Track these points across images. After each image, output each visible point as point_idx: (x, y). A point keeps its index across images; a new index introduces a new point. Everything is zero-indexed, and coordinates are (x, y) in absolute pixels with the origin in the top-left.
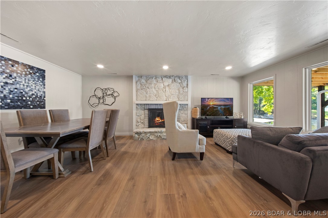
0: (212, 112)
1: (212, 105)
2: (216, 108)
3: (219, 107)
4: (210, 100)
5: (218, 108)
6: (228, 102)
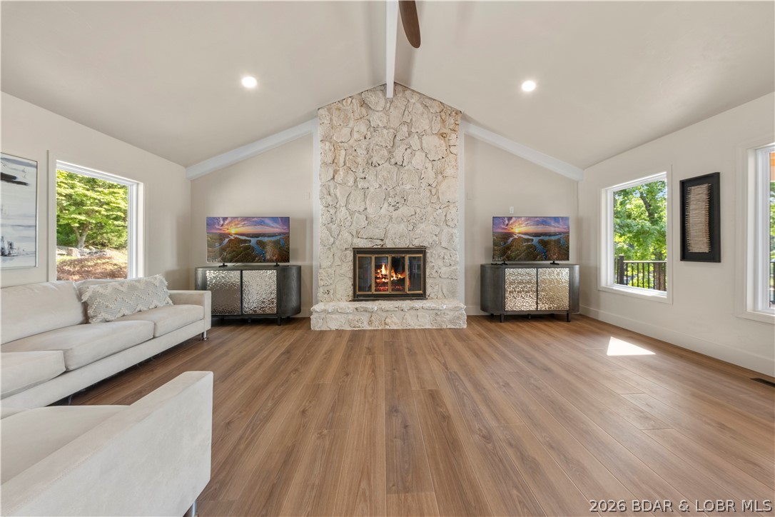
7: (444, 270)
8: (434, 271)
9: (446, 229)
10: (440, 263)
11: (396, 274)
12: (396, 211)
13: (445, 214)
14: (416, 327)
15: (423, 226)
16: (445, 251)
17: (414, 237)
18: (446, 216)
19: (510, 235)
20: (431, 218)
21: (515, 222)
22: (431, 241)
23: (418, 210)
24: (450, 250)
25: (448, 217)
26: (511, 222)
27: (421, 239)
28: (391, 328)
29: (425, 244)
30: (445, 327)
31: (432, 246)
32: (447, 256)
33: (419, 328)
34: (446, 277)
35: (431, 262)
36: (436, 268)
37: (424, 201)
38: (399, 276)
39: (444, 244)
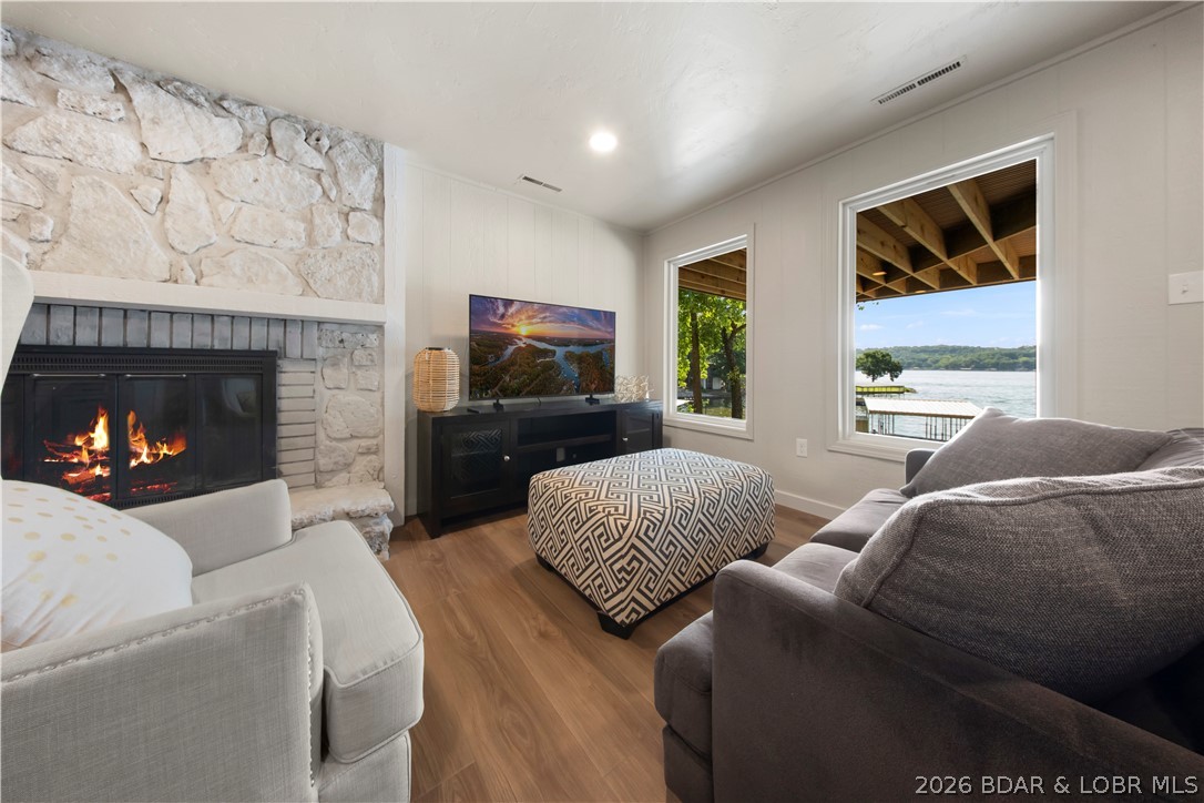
0: (524, 373)
1: (528, 337)
2: (545, 353)
3: (560, 351)
4: (518, 312)
5: (554, 353)
6: (598, 329)
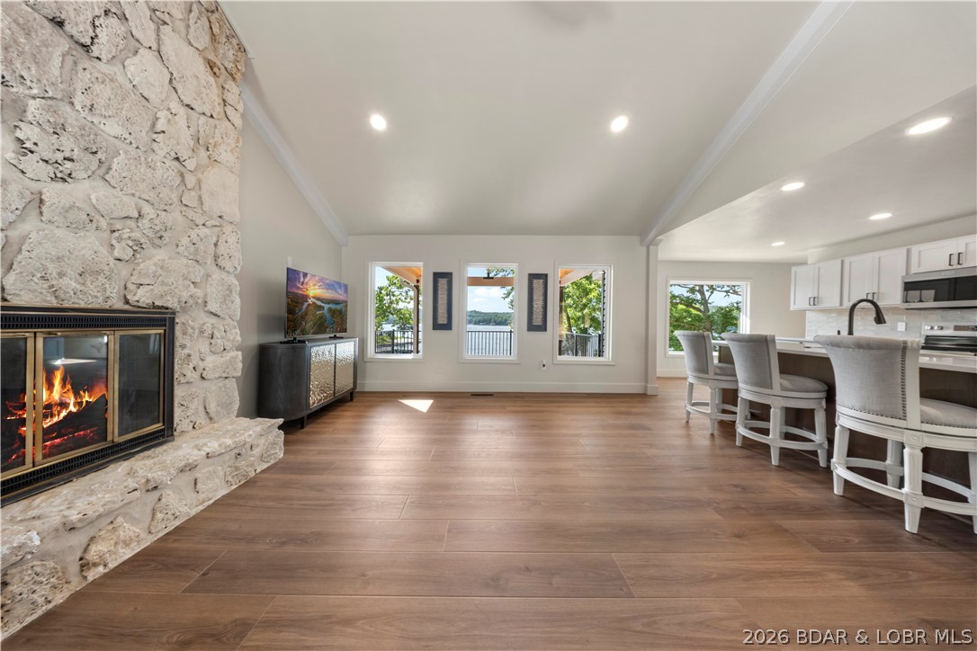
7: (211, 361)
8: (191, 366)
9: (217, 275)
10: (203, 346)
11: (76, 394)
12: (60, 185)
13: (215, 239)
14: (193, 512)
15: (160, 255)
16: (213, 320)
17: (134, 279)
18: (216, 245)
19: (305, 297)
20: (185, 241)
21: (310, 280)
22: (185, 296)
23: (147, 209)
24: (224, 319)
25: (222, 249)
26: (307, 280)
27: (158, 289)
28: (112, 565)
29: (171, 302)
30: (252, 474)
31: (185, 307)
32: (219, 330)
33: (201, 508)
34: (217, 375)
35: (183, 347)
36: (195, 361)
37: (165, 193)
38: (86, 398)
39: (213, 307)
